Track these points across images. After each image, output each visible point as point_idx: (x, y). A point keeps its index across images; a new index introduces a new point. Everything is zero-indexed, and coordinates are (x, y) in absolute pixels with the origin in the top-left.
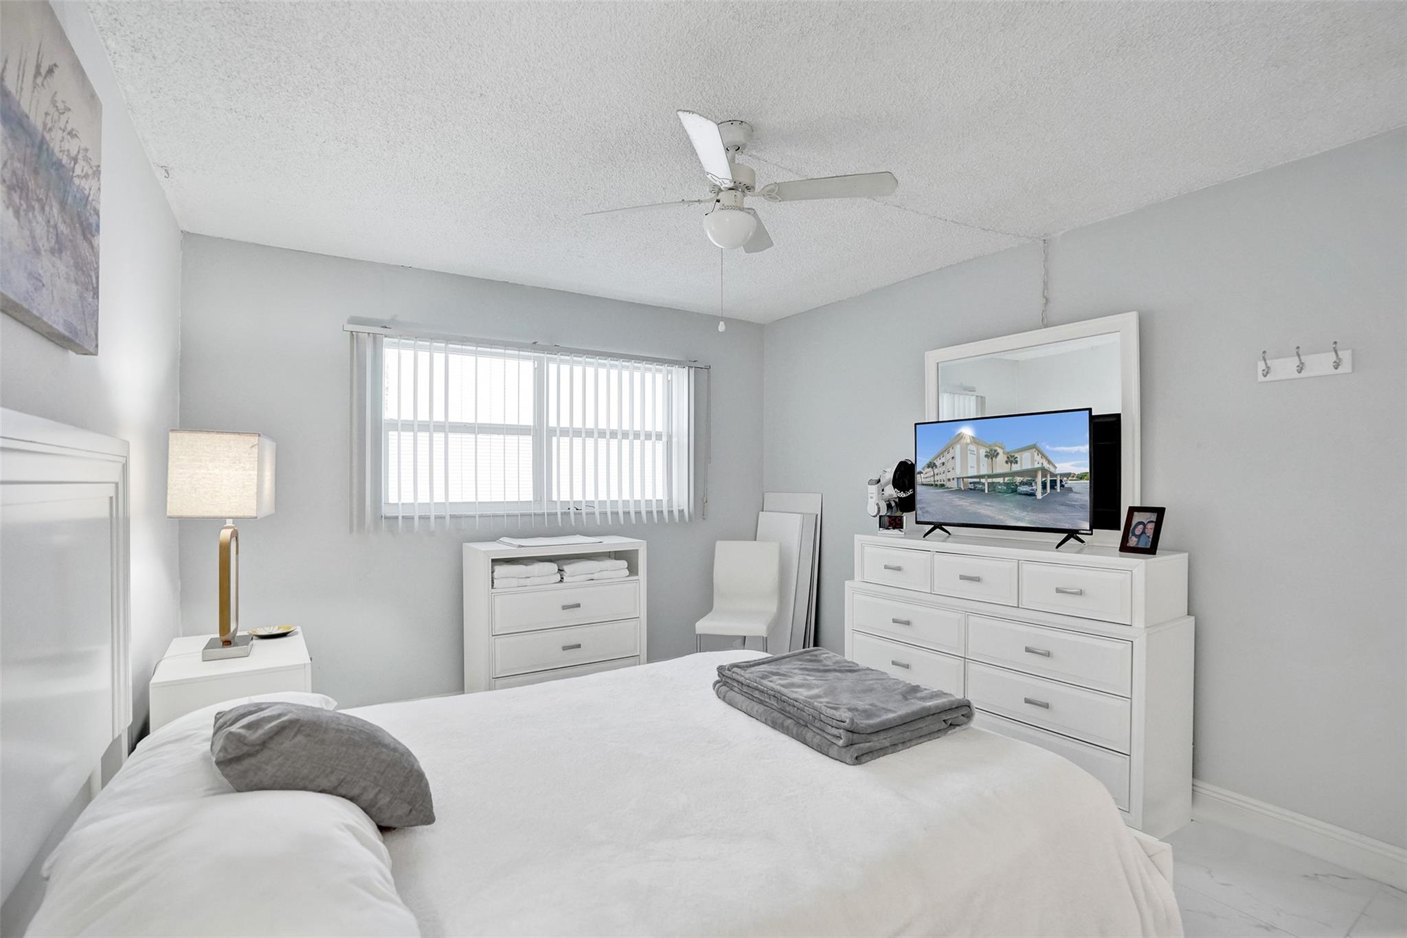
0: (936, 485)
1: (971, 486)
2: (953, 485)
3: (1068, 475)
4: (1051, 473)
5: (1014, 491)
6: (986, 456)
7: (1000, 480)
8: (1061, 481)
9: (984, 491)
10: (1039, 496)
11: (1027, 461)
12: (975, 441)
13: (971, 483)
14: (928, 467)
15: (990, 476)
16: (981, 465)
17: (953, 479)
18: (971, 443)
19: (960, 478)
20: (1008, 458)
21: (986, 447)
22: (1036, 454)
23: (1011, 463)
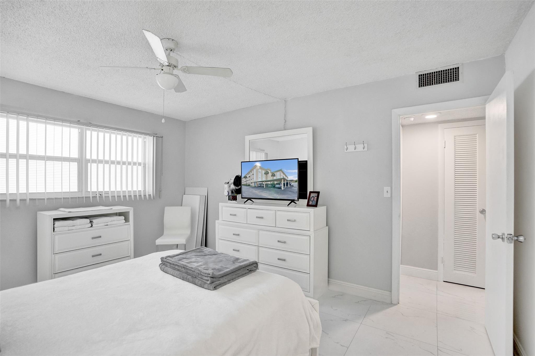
0: (247, 185)
1: (259, 185)
2: (253, 185)
3: (292, 181)
4: (286, 180)
5: (274, 187)
6: (265, 174)
7: (269, 183)
8: (290, 183)
9: (264, 187)
10: (283, 189)
11: (279, 176)
12: (261, 168)
13: (259, 184)
14: (244, 178)
15: (266, 181)
16: (263, 177)
17: (253, 182)
18: (260, 169)
19: (255, 182)
20: (272, 174)
21: (265, 170)
22: (281, 173)
23: (273, 176)
